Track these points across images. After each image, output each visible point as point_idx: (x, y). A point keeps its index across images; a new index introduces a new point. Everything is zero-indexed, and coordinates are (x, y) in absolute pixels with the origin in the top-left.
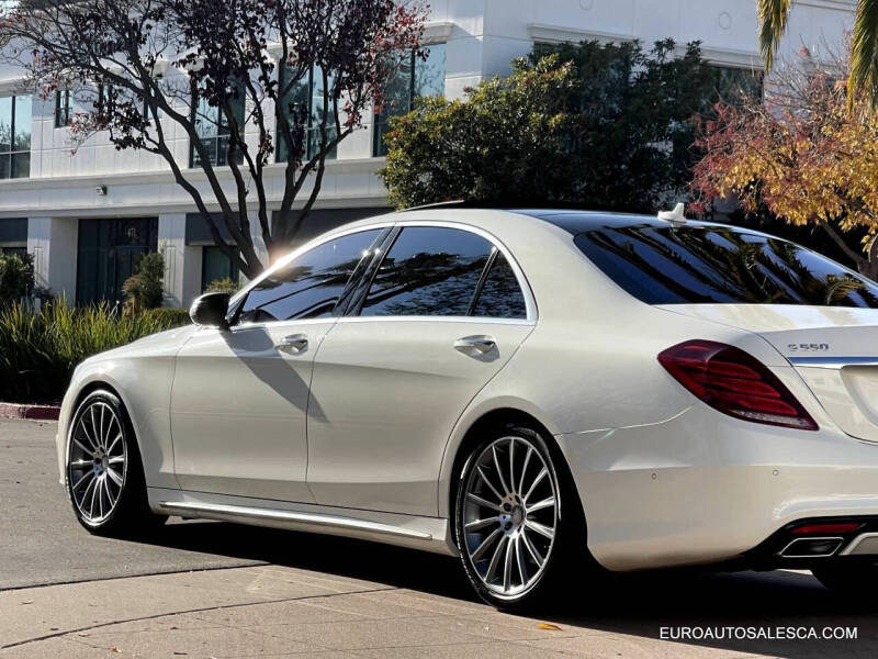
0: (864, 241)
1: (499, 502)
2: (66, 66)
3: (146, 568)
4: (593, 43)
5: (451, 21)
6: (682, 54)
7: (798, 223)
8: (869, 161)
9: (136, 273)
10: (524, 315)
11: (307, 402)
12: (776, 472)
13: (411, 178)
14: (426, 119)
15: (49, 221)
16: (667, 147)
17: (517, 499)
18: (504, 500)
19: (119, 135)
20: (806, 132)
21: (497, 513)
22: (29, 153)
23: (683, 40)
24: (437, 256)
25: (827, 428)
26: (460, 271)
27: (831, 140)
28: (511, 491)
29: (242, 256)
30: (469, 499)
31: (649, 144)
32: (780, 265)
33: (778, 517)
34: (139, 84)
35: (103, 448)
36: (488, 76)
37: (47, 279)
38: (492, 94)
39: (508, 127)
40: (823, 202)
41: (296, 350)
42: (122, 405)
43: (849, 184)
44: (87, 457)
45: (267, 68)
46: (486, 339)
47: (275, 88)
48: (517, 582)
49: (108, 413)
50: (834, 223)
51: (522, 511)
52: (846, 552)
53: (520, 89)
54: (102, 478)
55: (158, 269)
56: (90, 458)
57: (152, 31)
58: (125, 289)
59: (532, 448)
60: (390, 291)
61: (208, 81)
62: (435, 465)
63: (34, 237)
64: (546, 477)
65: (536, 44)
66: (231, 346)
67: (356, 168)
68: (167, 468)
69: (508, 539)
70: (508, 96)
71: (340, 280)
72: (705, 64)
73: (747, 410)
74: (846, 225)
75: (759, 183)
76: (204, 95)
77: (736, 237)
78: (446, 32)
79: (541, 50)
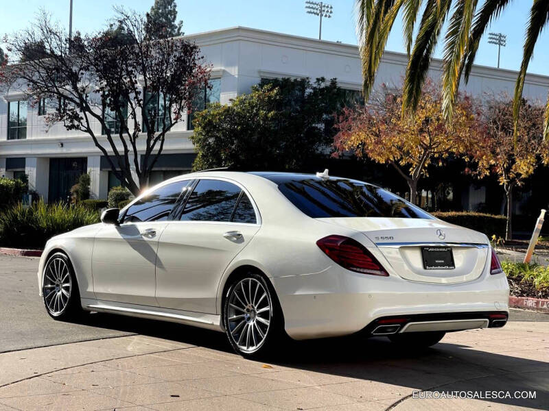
0: (410, 170)
1: (244, 308)
2: (43, 92)
3: (80, 338)
4: (288, 79)
5: (223, 68)
6: (328, 84)
7: (381, 162)
8: (412, 134)
9: (78, 183)
10: (255, 222)
11: (156, 260)
12: (370, 295)
13: (205, 140)
14: (212, 113)
15: (36, 159)
16: (321, 126)
17: (253, 307)
18: (247, 307)
19: (68, 123)
20: (385, 121)
21: (244, 313)
22: (26, 128)
23: (329, 78)
24: (217, 191)
25: (393, 275)
26: (228, 199)
27: (395, 125)
28: (250, 303)
29: (126, 180)
30: (231, 307)
31: (314, 125)
32: (370, 195)
33: (372, 316)
34: (78, 101)
35: (60, 279)
36: (240, 93)
37: (35, 186)
38: (242, 102)
39: (250, 117)
40: (391, 152)
41: (150, 236)
42: (69, 259)
43: (403, 145)
44: (52, 284)
45: (138, 93)
46: (238, 233)
47: (141, 102)
48: (253, 345)
49: (62, 263)
50: (397, 162)
51: (255, 312)
52: (402, 332)
53: (255, 100)
54: (59, 293)
55: (87, 181)
56: (54, 284)
57: (84, 76)
58: (72, 191)
59: (259, 283)
60: (195, 207)
61: (110, 99)
62: (215, 290)
63: (28, 166)
64: (266, 297)
65: (262, 79)
66: (120, 233)
67: (180, 136)
68: (90, 289)
69: (248, 325)
70: (249, 103)
71: (172, 202)
72: (339, 89)
73: (357, 267)
74: (402, 163)
75: (364, 144)
76: (108, 106)
77: (351, 185)
78: (221, 73)
79: (264, 82)
